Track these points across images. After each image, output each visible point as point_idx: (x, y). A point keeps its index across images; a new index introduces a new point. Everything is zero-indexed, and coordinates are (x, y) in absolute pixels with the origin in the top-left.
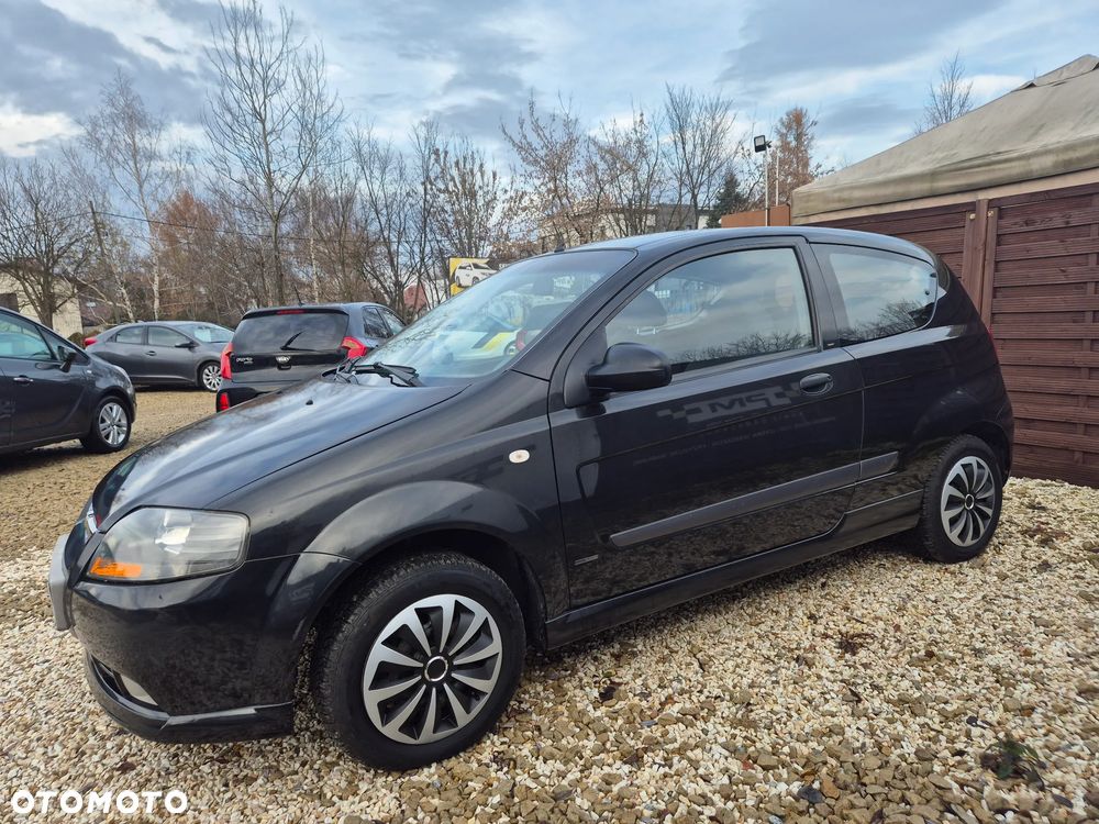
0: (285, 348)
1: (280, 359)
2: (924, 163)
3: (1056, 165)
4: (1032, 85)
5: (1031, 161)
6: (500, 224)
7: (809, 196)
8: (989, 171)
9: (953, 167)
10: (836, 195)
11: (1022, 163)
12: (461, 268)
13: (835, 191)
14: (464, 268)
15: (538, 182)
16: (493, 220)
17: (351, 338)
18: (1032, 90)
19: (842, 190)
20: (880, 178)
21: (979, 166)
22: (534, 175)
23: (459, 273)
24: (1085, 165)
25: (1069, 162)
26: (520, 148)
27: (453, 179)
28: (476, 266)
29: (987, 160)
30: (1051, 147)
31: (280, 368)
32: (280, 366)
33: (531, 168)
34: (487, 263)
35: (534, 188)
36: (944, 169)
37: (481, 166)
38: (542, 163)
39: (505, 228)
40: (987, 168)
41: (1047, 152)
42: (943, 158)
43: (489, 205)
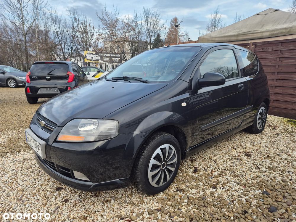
0: (49, 74)
1: (47, 77)
2: (234, 32)
3: (269, 35)
4: (258, 14)
5: (263, 33)
6: (95, 42)
7: (203, 39)
8: (252, 35)
9: (243, 34)
10: (211, 39)
11: (261, 34)
12: (87, 54)
13: (210, 38)
14: (89, 54)
15: (107, 31)
16: (93, 41)
17: (69, 72)
18: (259, 15)
19: (213, 38)
20: (223, 35)
21: (250, 34)
22: (106, 28)
23: (87, 55)
24: (277, 35)
25: (273, 34)
26: (102, 20)
27: (81, 27)
28: (92, 54)
29: (252, 32)
30: (268, 30)
31: (47, 80)
32: (47, 79)
33: (105, 27)
34: (95, 53)
35: (106, 32)
36: (241, 34)
37: (89, 25)
38: (108, 25)
39: (97, 43)
40: (252, 34)
41: (268, 31)
42: (238, 32)
43: (92, 36)
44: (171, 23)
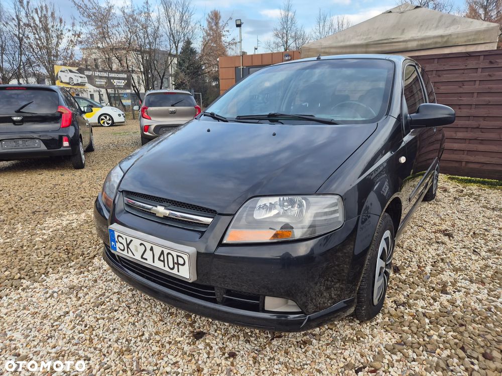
1: (15, 118)
2: (358, 40)
3: (417, 46)
4: (390, 12)
5: (408, 43)
6: (66, 49)
7: (309, 49)
8: (391, 46)
9: (375, 43)
10: (323, 50)
11: (405, 43)
12: (61, 71)
13: (322, 48)
14: (64, 72)
15: (91, 28)
17: (61, 106)
18: (391, 14)
19: (325, 48)
20: (342, 44)
21: (386, 43)
22: (88, 23)
23: (60, 74)
24: (429, 47)
25: (422, 45)
26: (79, 7)
27: (33, 18)
28: (71, 71)
29: (389, 41)
30: (415, 38)
33: (86, 19)
34: (77, 70)
35: (87, 30)
36: (372, 43)
37: (52, 14)
38: (93, 17)
40: (390, 44)
41: (415, 40)
42: (365, 39)
43: (59, 37)
44: (207, 20)
